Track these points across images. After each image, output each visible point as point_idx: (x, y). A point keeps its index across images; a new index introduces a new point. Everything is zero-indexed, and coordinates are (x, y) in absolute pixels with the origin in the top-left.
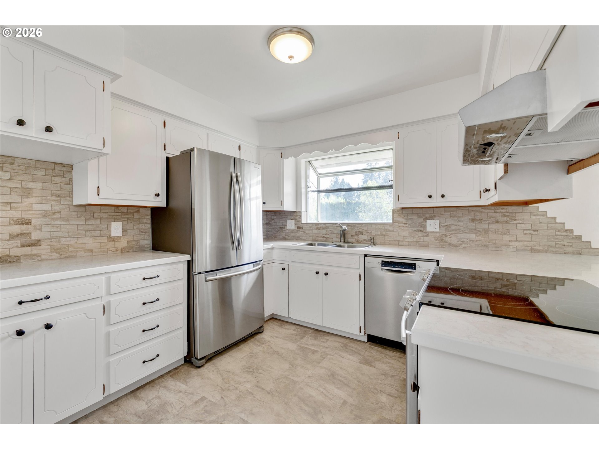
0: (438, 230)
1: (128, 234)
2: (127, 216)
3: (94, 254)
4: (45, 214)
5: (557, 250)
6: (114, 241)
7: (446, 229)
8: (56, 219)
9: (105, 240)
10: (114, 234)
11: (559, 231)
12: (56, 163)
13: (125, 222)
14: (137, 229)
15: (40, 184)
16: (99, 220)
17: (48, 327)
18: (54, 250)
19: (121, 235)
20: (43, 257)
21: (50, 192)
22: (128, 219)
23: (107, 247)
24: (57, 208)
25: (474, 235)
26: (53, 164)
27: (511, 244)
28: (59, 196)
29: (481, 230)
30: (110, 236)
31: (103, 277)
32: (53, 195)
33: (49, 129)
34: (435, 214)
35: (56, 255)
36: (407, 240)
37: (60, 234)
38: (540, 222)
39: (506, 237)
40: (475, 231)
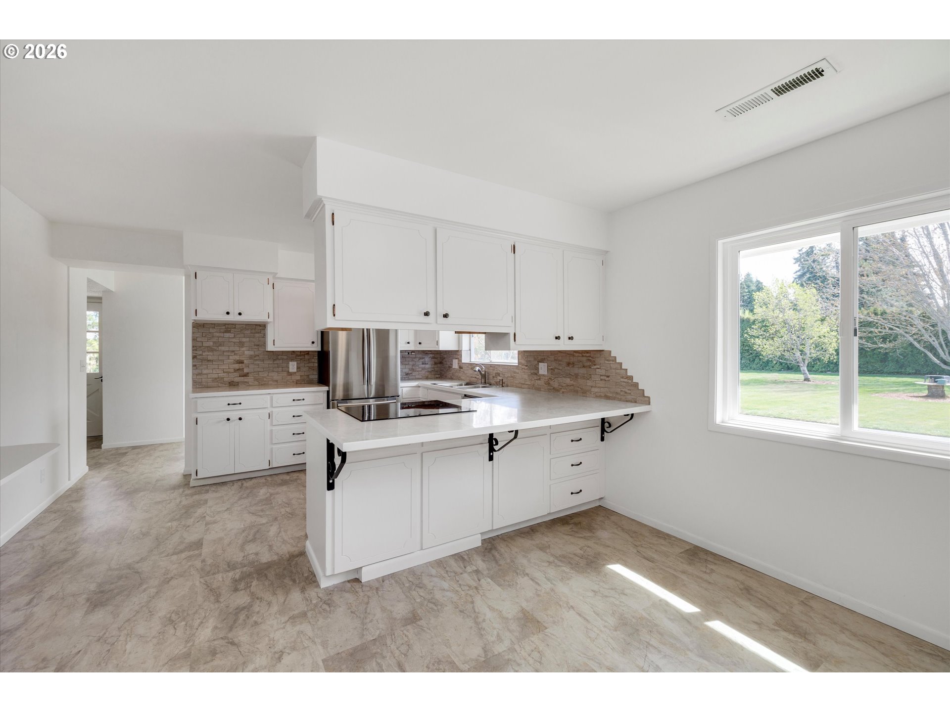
0: (546, 373)
1: (301, 370)
2: (300, 357)
3: (279, 383)
4: (251, 357)
5: (622, 397)
6: (291, 375)
7: (552, 372)
8: (256, 360)
9: (285, 374)
10: (291, 370)
11: (622, 378)
12: (256, 325)
13: (299, 362)
14: (307, 366)
15: (248, 339)
16: (281, 360)
17: (240, 419)
18: (256, 379)
19: (296, 371)
20: (250, 383)
21: (253, 343)
22: (301, 359)
23: (287, 379)
24: (257, 353)
25: (569, 379)
26: (255, 326)
27: (593, 390)
28: (258, 346)
29: (573, 374)
30: (288, 372)
31: (268, 396)
32: (255, 345)
33: (240, 314)
34: (545, 357)
35: (256, 383)
36: (527, 383)
37: (259, 369)
38: (611, 368)
39: (589, 383)
40: (569, 375)
